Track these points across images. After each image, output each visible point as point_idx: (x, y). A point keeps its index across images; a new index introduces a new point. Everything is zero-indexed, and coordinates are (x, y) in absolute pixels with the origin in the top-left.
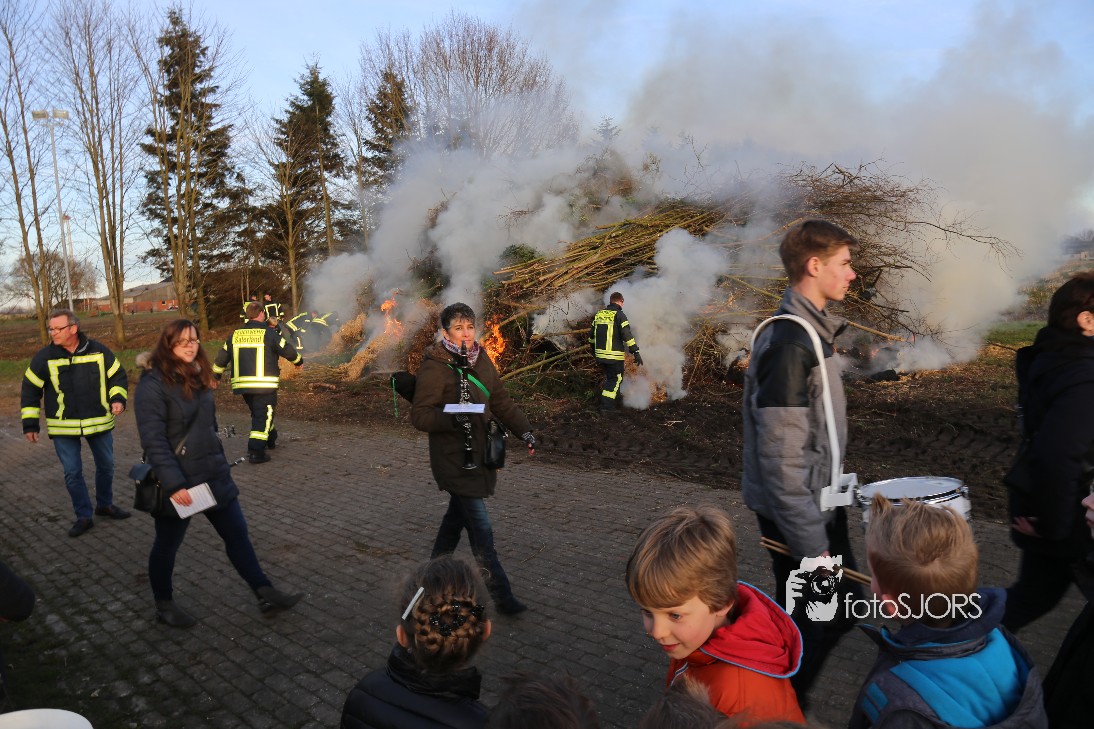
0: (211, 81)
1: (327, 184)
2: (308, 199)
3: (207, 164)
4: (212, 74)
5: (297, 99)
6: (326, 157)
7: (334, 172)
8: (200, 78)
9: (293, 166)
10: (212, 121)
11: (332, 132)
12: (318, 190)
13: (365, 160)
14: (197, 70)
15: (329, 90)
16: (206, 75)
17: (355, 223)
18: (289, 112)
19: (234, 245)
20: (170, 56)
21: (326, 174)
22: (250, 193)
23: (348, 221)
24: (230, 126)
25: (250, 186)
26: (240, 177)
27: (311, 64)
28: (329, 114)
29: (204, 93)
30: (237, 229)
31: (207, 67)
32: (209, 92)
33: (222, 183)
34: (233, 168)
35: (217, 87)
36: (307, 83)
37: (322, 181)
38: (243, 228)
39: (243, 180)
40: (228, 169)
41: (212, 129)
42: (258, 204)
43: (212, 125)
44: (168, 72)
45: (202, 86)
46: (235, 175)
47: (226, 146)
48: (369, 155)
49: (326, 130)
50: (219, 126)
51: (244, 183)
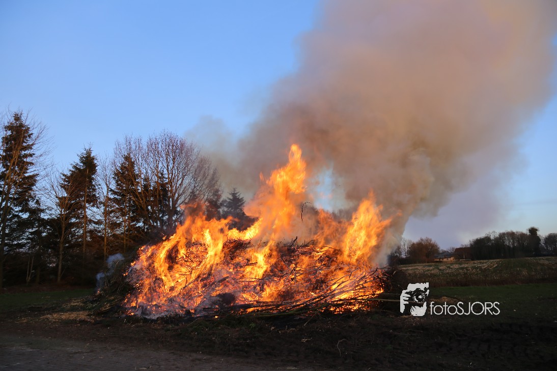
0: (32, 151)
1: (87, 210)
2: (75, 217)
3: (20, 194)
4: (33, 147)
5: (77, 164)
6: (88, 196)
7: (91, 204)
8: (25, 148)
9: (70, 199)
10: (28, 171)
11: (93, 183)
12: (81, 213)
13: (110, 199)
14: (25, 144)
15: (95, 162)
16: (29, 147)
17: (100, 232)
18: (72, 171)
19: (26, 239)
20: (10, 135)
21: (87, 205)
22: (43, 211)
23: (96, 230)
24: (37, 175)
25: (42, 207)
26: (38, 202)
27: (87, 148)
28: (94, 174)
29: (26, 156)
30: (30, 230)
31: (30, 144)
32: (29, 156)
33: (27, 204)
34: (35, 197)
35: (34, 154)
36: (84, 157)
37: (84, 208)
38: (34, 230)
39: (39, 204)
40: (32, 197)
41: (26, 175)
42: (46, 218)
43: (27, 173)
44: (7, 143)
45: (26, 152)
46: (35, 201)
47: (33, 185)
48: (112, 197)
49: (91, 182)
50: (31, 174)
51: (40, 205)
